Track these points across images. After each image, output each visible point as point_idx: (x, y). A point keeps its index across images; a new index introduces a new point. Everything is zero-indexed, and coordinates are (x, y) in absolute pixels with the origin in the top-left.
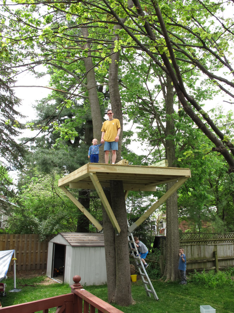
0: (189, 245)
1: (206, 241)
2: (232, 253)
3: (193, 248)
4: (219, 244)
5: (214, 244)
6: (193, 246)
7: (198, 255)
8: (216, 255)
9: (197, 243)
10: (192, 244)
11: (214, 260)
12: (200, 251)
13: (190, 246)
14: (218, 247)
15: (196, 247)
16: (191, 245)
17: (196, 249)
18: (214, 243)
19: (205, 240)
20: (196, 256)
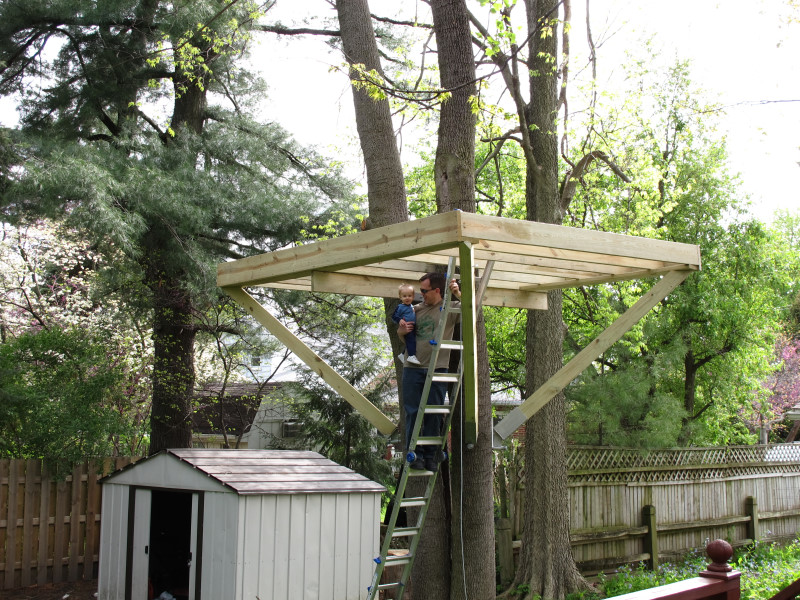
0: (578, 484)
1: (622, 474)
2: (689, 510)
3: (589, 495)
4: (658, 483)
5: (645, 484)
6: (589, 490)
7: (603, 517)
8: (652, 518)
9: (601, 479)
10: (587, 484)
11: (646, 531)
12: (609, 505)
13: (581, 490)
14: (656, 492)
15: (597, 493)
16: (585, 487)
17: (597, 500)
18: (646, 480)
19: (622, 470)
20: (597, 521)
